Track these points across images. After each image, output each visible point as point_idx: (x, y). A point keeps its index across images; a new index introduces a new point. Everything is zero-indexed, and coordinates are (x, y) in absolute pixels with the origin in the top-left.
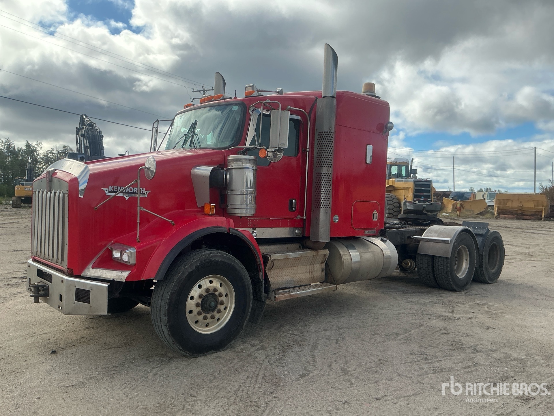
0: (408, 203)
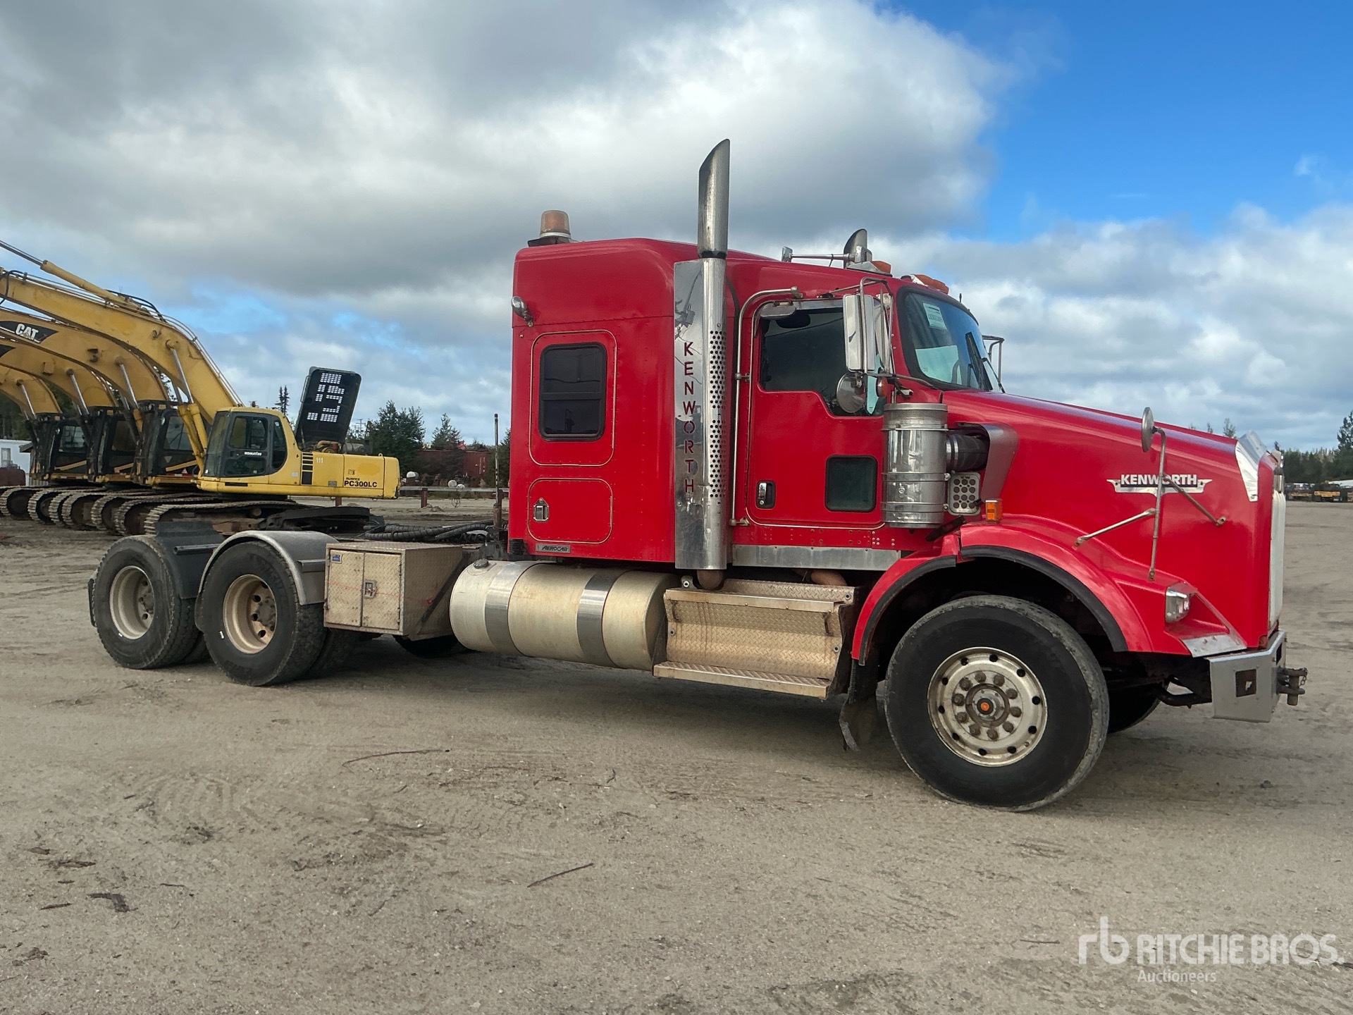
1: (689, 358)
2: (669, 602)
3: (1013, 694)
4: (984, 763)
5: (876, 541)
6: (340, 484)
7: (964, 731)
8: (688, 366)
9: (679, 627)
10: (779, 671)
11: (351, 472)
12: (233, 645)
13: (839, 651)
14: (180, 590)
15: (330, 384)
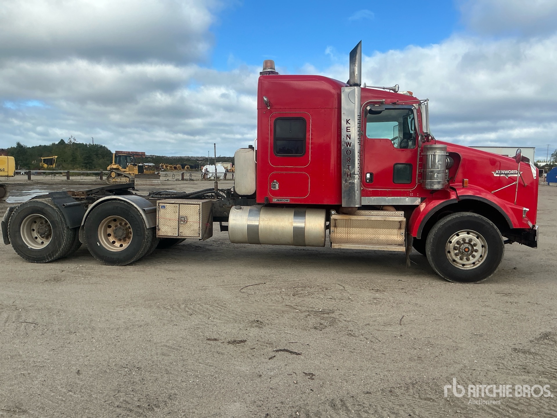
1: (348, 125)
2: (333, 220)
3: (475, 245)
4: (465, 269)
5: (411, 194)
7: (457, 259)
8: (348, 128)
9: (335, 229)
10: (379, 243)
12: (105, 248)
13: (404, 234)
14: (69, 225)
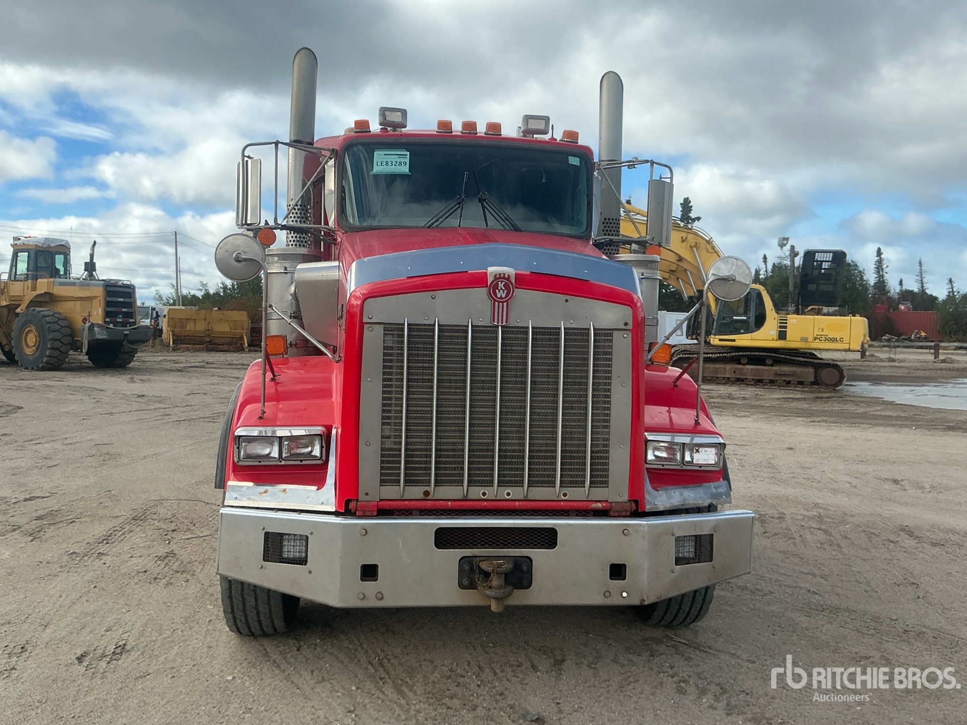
0: (98, 327)
6: (810, 339)
11: (821, 330)
15: (823, 261)
